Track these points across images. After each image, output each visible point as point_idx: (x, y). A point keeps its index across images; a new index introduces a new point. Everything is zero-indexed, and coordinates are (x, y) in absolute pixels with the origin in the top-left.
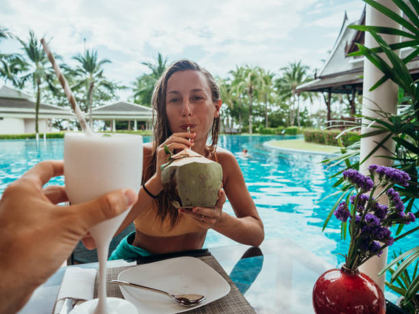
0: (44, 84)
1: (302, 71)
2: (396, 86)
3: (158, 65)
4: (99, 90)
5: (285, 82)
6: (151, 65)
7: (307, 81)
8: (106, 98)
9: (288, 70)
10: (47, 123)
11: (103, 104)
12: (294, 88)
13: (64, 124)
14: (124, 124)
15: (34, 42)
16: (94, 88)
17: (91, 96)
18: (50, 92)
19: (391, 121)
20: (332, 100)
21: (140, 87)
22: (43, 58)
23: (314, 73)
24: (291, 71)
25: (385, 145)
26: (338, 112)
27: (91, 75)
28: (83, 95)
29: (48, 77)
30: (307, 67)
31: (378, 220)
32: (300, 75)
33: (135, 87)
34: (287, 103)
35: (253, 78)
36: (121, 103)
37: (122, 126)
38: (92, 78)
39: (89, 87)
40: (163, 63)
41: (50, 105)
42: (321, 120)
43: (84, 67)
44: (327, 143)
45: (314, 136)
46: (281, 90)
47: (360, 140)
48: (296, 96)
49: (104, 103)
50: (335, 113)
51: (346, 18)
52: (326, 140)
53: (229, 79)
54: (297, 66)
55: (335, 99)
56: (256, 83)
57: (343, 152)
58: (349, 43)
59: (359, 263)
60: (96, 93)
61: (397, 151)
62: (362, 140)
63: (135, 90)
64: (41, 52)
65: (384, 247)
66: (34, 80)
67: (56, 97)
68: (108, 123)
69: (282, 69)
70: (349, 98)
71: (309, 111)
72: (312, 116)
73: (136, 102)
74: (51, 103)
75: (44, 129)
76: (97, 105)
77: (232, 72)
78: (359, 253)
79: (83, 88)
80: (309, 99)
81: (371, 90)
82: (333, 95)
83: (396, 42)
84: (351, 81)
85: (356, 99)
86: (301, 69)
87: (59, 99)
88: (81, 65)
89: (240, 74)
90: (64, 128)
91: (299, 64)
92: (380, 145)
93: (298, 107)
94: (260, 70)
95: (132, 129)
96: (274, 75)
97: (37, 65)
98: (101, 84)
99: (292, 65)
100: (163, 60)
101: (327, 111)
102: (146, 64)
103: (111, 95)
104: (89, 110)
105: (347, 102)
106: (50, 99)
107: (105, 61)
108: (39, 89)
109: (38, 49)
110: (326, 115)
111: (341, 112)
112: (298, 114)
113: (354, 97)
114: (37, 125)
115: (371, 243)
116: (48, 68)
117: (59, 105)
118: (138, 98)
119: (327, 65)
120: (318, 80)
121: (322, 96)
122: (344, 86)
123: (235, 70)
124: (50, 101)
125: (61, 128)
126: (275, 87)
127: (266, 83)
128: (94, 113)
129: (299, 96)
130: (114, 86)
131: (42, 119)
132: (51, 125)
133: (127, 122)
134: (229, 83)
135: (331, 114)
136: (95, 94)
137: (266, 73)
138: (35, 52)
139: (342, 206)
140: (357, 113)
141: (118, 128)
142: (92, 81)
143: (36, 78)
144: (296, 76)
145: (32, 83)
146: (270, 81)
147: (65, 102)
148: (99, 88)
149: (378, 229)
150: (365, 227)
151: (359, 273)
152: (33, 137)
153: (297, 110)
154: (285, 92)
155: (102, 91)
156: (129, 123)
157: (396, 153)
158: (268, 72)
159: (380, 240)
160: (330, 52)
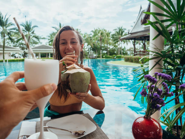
0: (7, 37)
1: (123, 31)
2: (163, 38)
3: (59, 28)
4: (32, 39)
5: (116, 35)
6: (56, 28)
7: (125, 35)
8: (36, 43)
9: (117, 30)
10: (8, 54)
12: (119, 38)
13: (17, 55)
14: (45, 55)
15: (2, 17)
16: (30, 39)
18: (10, 40)
19: (162, 53)
20: (136, 43)
21: (51, 38)
22: (6, 25)
23: (128, 32)
24: (118, 31)
25: (159, 63)
26: (138, 48)
27: (29, 33)
29: (9, 34)
30: (125, 29)
31: (158, 96)
32: (122, 33)
33: (49, 38)
34: (117, 45)
35: (102, 34)
36: (43, 45)
38: (29, 34)
39: (28, 38)
41: (10, 46)
42: (131, 52)
43: (26, 29)
44: (134, 62)
45: (129, 59)
46: (114, 39)
47: (149, 61)
48: (120, 42)
49: (35, 45)
50: (137, 49)
51: (141, 8)
52: (134, 61)
53: (91, 34)
54: (120, 28)
55: (137, 43)
56: (103, 36)
57: (142, 66)
58: (143, 19)
59: (151, 114)
61: (164, 65)
63: (49, 39)
64: (5, 22)
65: (161, 107)
66: (2, 35)
67: (12, 43)
68: (37, 55)
69: (114, 30)
70: (143, 42)
71: (126, 48)
72: (127, 50)
73: (49, 45)
75: (7, 58)
76: (32, 46)
77: (92, 31)
78: (151, 110)
80: (126, 43)
81: (153, 40)
82: (136, 41)
83: (163, 19)
84: (144, 35)
85: (146, 43)
86: (123, 30)
87: (14, 44)
88: (24, 28)
89: (96, 32)
90: (17, 57)
91: (122, 28)
92: (157, 63)
93: (121, 47)
94: (105, 30)
95: (48, 57)
96: (111, 32)
97: (3, 28)
98: (34, 37)
99: (118, 28)
101: (134, 48)
102: (54, 28)
103: (38, 42)
105: (142, 44)
106: (10, 44)
107: (35, 26)
108: (4, 39)
109: (4, 21)
110: (133, 50)
111: (140, 48)
113: (145, 42)
114: (4, 56)
115: (156, 105)
116: (9, 29)
117: (14, 46)
118: (50, 43)
119: (133, 28)
120: (130, 35)
121: (132, 41)
122: (141, 37)
123: (94, 30)
124: (10, 45)
125: (15, 57)
126: (111, 38)
127: (108, 36)
129: (122, 41)
130: (39, 38)
131: (6, 53)
132: (11, 56)
133: (46, 54)
134: (91, 36)
136: (31, 41)
137: (107, 32)
138: (2, 22)
139: (144, 90)
140: (147, 49)
141: (42, 57)
142: (29, 36)
143: (3, 34)
144: (120, 33)
145: (1, 36)
146: (109, 35)
147: (17, 45)
148: (32, 38)
149: (158, 100)
150: (153, 99)
151: (151, 118)
152: (2, 61)
153: (121, 48)
154: (116, 40)
155: (34, 40)
156: (47, 54)
157: (164, 67)
158: (108, 31)
159: (159, 104)
160: (135, 23)
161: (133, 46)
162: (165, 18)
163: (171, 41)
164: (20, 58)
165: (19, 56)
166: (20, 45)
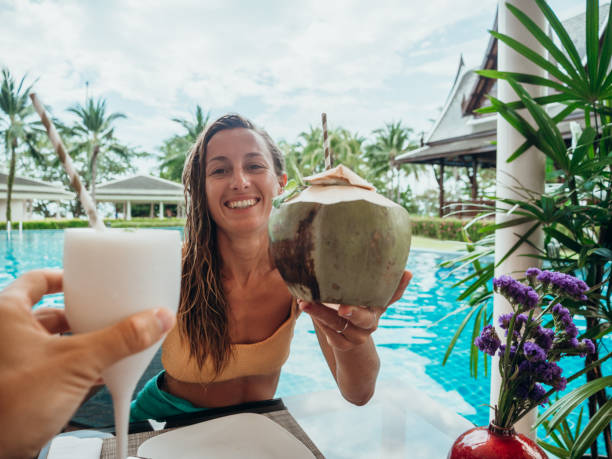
0: (23, 148)
1: (403, 135)
2: (542, 156)
3: (196, 123)
4: (107, 158)
5: (380, 149)
6: (185, 122)
7: (410, 148)
8: (117, 169)
9: (383, 133)
10: (24, 205)
11: (112, 179)
12: (392, 158)
13: (52, 208)
14: (144, 208)
15: (9, 84)
16: (99, 155)
17: (95, 167)
18: (32, 159)
19: (540, 206)
20: (445, 175)
21: (169, 154)
22: (22, 108)
23: (420, 137)
24: (387, 134)
25: (530, 239)
26: (453, 192)
27: (95, 137)
28: (82, 164)
29: (29, 137)
30: (410, 130)
31: (542, 351)
32: (401, 141)
33: (162, 155)
34: (382, 179)
35: (334, 143)
36: (141, 177)
37: (141, 211)
38: (97, 140)
39: (92, 153)
40: (204, 120)
41: (31, 179)
42: (431, 204)
43: (85, 123)
44: (440, 236)
45: (421, 227)
46: (374, 160)
47: (493, 232)
48: (395, 169)
49: (114, 176)
50: (450, 195)
51: (462, 63)
52: (439, 232)
53: (299, 145)
54: (395, 127)
55: (450, 175)
56: (338, 151)
57: (471, 250)
58: (468, 97)
59: (516, 418)
60: (103, 162)
61: (546, 247)
62: (497, 231)
63: (161, 158)
64: (19, 100)
65: (551, 392)
66: (6, 140)
67: (40, 167)
68: (119, 208)
69: (375, 132)
70: (468, 173)
71: (413, 191)
72: (418, 198)
73: (162, 176)
74: (33, 176)
75: (20, 215)
76: (104, 180)
77: (303, 134)
78: (515, 402)
79: (83, 155)
80: (412, 174)
81: (509, 161)
82: (446, 168)
83: (541, 95)
84: (471, 149)
85: (478, 174)
86: (402, 132)
87: (45, 170)
88: (80, 121)
89: (316, 137)
90: (52, 213)
91: (399, 125)
92: (523, 239)
93: (398, 187)
94: (344, 132)
95: (156, 216)
96: (364, 139)
97: (12, 119)
98: (111, 148)
99: (388, 127)
100: (204, 115)
101: (438, 191)
102: (178, 121)
103: (125, 165)
104: (91, 187)
105: (465, 179)
106: (31, 170)
107: (117, 116)
108: (14, 155)
109: (15, 96)
110: (438, 196)
111: (458, 193)
112: (399, 196)
113: (475, 171)
114: (9, 209)
115: (532, 387)
116: (30, 124)
117: (45, 178)
118: (165, 170)
119: (438, 127)
120: (426, 147)
121: (431, 169)
122: (461, 157)
123: (309, 133)
124: (32, 173)
125: (47, 214)
126: (366, 156)
127: (353, 151)
128: (98, 191)
129: (399, 169)
130: (130, 152)
131: (17, 200)
132: (32, 209)
133: (148, 205)
134: (300, 150)
135: (445, 195)
136: (101, 163)
137: (353, 137)
138: (10, 99)
139: (488, 331)
140: (480, 194)
141: (135, 214)
142: (96, 144)
143: (10, 137)
144: (395, 141)
145: (4, 146)
146: (359, 148)
147: (54, 175)
148: (107, 155)
149: (542, 366)
150: (524, 363)
151: (515, 434)
152: (3, 227)
153: (396, 191)
154: (380, 164)
155: (111, 159)
156: (152, 207)
157: (545, 251)
158: (356, 136)
159: (545, 382)
160: (444, 112)
161: (435, 185)
162: (546, 91)
163: (570, 165)
164: (63, 216)
165: (60, 211)
166: (64, 176)
